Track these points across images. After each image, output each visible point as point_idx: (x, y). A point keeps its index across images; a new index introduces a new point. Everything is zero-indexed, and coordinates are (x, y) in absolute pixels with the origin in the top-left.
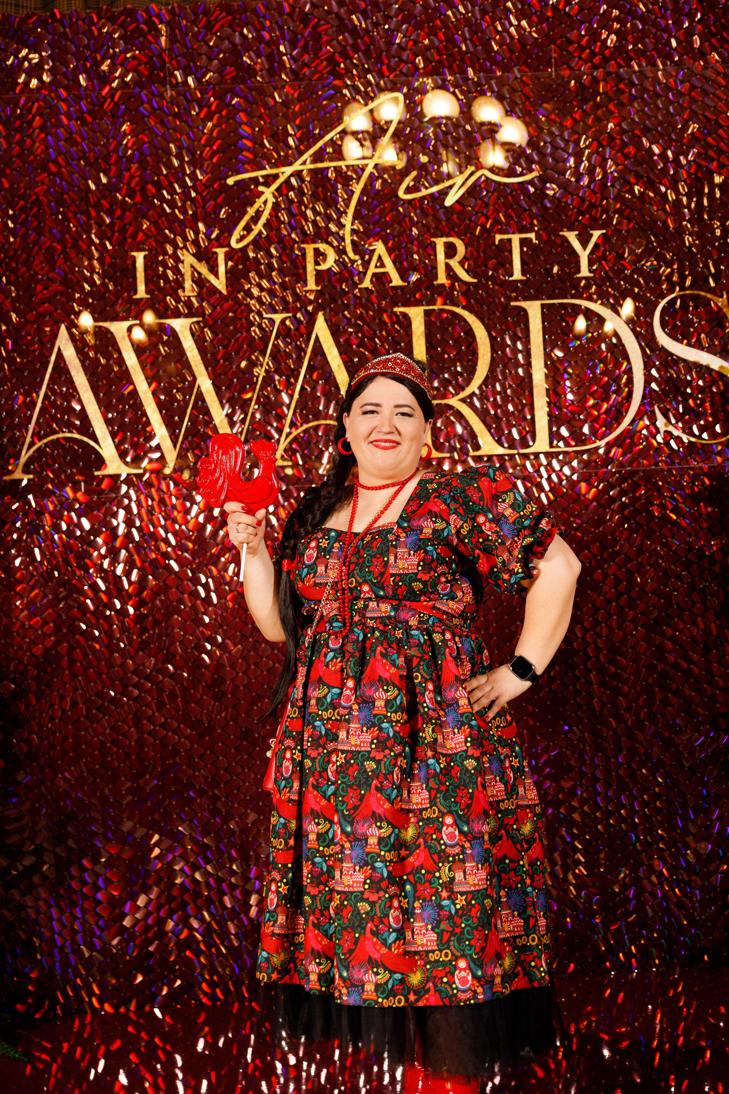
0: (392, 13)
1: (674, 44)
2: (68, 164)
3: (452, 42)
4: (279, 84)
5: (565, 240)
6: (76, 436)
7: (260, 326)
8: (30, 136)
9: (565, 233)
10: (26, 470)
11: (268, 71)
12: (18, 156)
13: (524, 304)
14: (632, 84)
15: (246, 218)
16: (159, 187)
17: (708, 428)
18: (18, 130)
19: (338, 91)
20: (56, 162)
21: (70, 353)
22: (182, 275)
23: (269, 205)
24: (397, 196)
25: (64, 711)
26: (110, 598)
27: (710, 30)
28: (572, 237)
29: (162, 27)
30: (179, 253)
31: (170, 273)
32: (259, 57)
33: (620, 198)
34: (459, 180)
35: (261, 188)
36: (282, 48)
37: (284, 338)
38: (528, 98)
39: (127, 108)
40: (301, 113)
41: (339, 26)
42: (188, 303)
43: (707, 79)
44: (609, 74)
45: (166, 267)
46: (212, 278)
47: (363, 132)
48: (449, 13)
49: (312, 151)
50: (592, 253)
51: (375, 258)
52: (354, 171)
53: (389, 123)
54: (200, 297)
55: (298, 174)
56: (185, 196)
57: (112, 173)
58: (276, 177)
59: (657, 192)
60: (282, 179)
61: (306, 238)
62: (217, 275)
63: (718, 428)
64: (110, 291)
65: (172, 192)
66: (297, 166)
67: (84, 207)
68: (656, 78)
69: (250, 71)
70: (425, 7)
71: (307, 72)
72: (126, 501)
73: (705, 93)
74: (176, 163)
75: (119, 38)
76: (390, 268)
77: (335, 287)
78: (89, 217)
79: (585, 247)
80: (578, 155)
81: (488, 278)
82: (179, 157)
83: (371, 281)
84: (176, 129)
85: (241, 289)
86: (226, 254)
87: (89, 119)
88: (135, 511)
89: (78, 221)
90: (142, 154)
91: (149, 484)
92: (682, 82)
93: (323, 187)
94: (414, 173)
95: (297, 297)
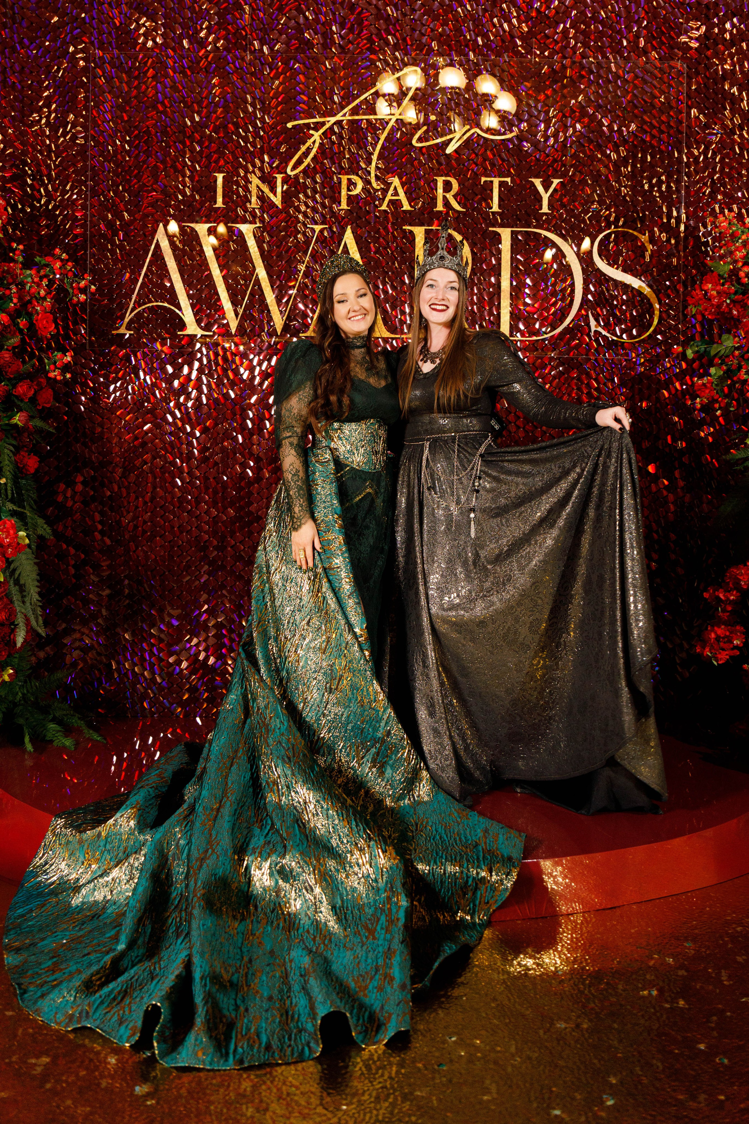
0: (417, 7)
1: (625, 43)
2: (172, 106)
3: (458, 31)
4: (330, 55)
5: (533, 184)
6: (166, 305)
7: (304, 234)
8: (145, 83)
9: (533, 180)
10: (128, 328)
11: (322, 44)
12: (135, 97)
13: (499, 230)
14: (592, 72)
15: (299, 153)
16: (237, 126)
17: (628, 331)
18: (137, 78)
19: (373, 62)
20: (162, 103)
21: (165, 244)
22: (250, 192)
23: (317, 145)
24: (411, 144)
25: (145, 503)
26: (183, 425)
27: (652, 35)
28: (538, 183)
29: (247, 7)
30: (249, 175)
31: (240, 189)
32: (316, 34)
33: (574, 156)
34: (457, 135)
35: (311, 132)
36: (334, 28)
37: (322, 243)
38: (513, 77)
39: (217, 66)
40: (345, 77)
41: (377, 15)
42: (253, 214)
43: (647, 71)
44: (574, 63)
45: (238, 185)
46: (271, 196)
47: (389, 95)
48: (459, 9)
49: (350, 107)
50: (551, 195)
51: (392, 188)
52: (381, 124)
53: (409, 89)
54: (262, 209)
55: (339, 123)
56: (256, 134)
57: (203, 114)
58: (323, 124)
59: (604, 154)
60: (327, 126)
61: (342, 171)
62: (275, 194)
63: (634, 332)
64: (196, 201)
65: (246, 131)
66: (338, 117)
67: (181, 138)
68: (609, 69)
69: (309, 44)
70: (442, 4)
71: (351, 47)
72: (199, 355)
73: (645, 81)
74: (250, 109)
75: (214, 14)
76: (402, 196)
77: (361, 208)
78: (185, 146)
79: (546, 191)
80: (547, 122)
81: (475, 209)
82: (253, 105)
83: (388, 206)
84: (253, 84)
85: (292, 205)
86: (283, 178)
87: (189, 73)
88: (205, 362)
89: (176, 147)
90: (226, 101)
91: (216, 344)
92: (628, 72)
93: (357, 133)
94: (425, 128)
95: (333, 214)
